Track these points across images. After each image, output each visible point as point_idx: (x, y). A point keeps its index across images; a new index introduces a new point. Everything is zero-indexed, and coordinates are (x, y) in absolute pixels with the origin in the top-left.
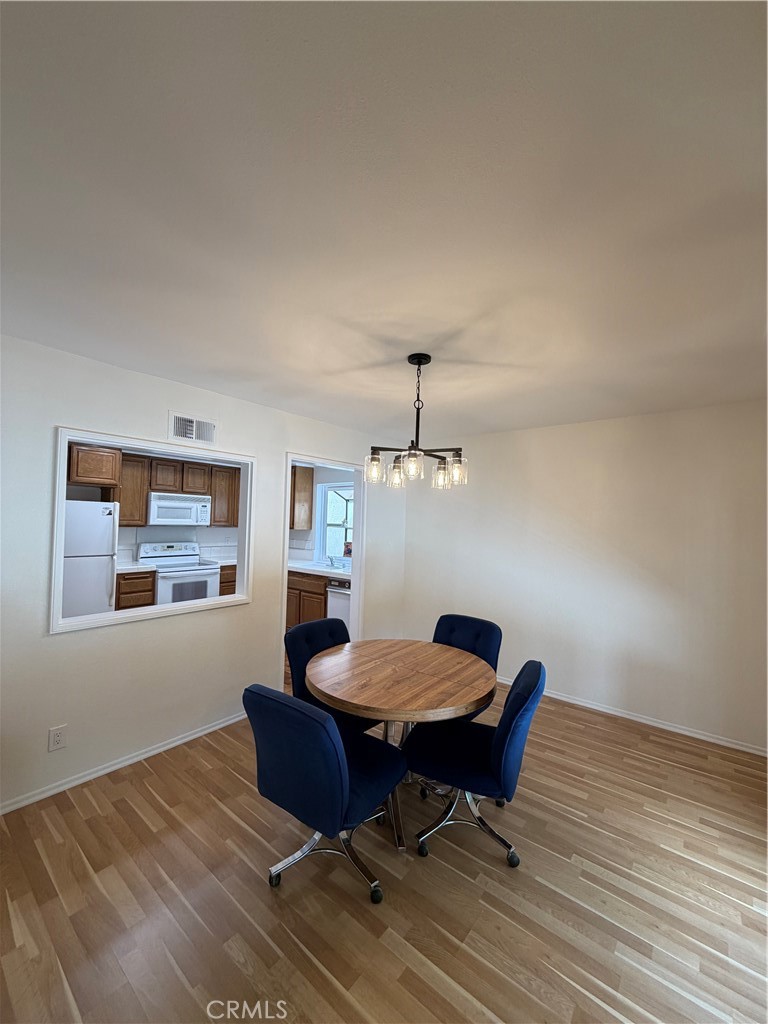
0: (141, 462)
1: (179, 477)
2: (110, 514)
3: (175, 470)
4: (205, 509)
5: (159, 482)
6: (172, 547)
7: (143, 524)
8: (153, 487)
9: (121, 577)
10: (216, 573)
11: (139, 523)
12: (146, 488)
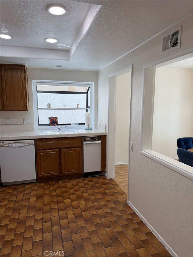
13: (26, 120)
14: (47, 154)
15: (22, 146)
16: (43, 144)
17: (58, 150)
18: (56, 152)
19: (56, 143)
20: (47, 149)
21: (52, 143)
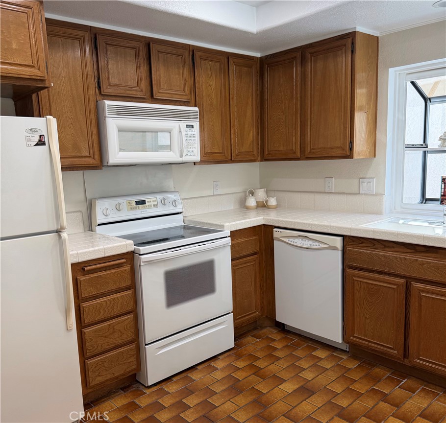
0: (78, 39)
1: (144, 69)
2: (41, 143)
3: (137, 56)
4: (190, 132)
5: (112, 81)
6: (143, 202)
7: (96, 162)
8: (106, 90)
9: (79, 268)
10: (224, 246)
11: (90, 161)
12: (92, 92)
13: (364, 184)
14: (372, 284)
15: (312, 247)
16: (360, 253)
17: (402, 281)
18: (395, 287)
19: (396, 258)
20: (373, 271)
21: (385, 256)
